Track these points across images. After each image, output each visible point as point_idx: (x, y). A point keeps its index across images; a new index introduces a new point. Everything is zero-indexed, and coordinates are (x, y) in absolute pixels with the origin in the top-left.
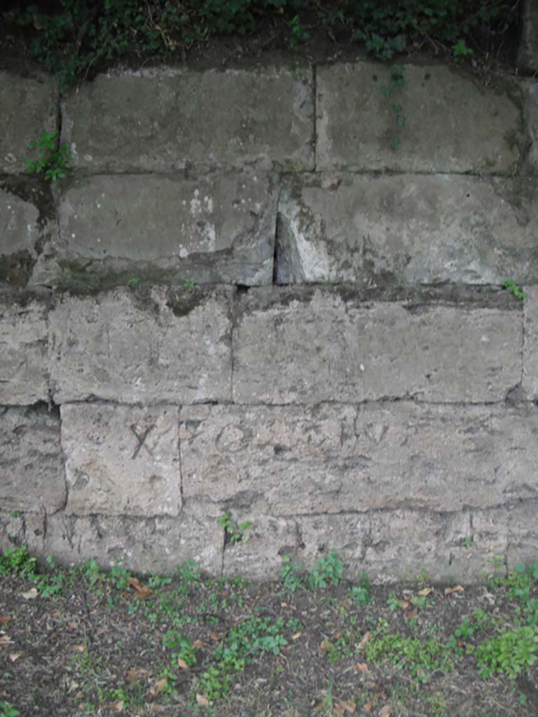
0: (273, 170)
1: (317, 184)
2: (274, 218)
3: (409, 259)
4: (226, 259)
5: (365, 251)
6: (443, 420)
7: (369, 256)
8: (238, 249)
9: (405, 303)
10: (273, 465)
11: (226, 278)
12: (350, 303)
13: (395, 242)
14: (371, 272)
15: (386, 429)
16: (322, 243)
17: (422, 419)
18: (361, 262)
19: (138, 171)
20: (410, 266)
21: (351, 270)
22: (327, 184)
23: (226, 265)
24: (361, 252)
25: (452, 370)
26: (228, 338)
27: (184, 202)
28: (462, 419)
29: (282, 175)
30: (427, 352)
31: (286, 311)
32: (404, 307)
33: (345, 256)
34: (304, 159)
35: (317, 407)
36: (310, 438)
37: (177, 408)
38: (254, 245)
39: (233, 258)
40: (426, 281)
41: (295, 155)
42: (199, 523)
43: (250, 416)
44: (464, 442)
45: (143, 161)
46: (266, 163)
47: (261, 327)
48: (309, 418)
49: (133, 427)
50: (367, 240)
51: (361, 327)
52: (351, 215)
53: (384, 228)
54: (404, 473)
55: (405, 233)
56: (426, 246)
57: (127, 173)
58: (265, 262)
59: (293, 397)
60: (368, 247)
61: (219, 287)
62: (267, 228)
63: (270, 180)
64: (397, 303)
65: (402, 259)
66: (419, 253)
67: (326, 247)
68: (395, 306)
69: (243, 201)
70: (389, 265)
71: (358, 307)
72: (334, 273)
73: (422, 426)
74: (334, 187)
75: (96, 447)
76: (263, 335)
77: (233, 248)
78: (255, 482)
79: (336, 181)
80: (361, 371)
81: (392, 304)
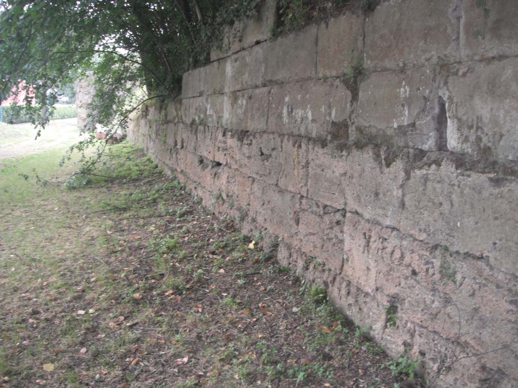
0: (438, 64)
1: (456, 74)
2: (436, 100)
3: (501, 136)
4: (412, 131)
5: (478, 128)
6: (498, 287)
7: (479, 133)
8: (417, 123)
9: (492, 175)
10: (411, 282)
11: (411, 144)
12: (459, 171)
13: (495, 122)
14: (479, 145)
15: (464, 278)
16: (456, 120)
17: (486, 279)
18: (474, 137)
19: (385, 69)
20: (502, 143)
21: (469, 144)
22: (460, 73)
23: (412, 134)
24: (475, 128)
25: (510, 243)
26: (402, 186)
27: (398, 90)
28: (510, 290)
29: (442, 67)
30: (498, 222)
31: (429, 172)
32: (491, 179)
33: (466, 132)
34: (454, 54)
35: (435, 247)
36: (427, 270)
37: (380, 227)
38: (425, 121)
39: (416, 130)
40: (510, 158)
41: (449, 51)
42: (378, 305)
43: (405, 243)
44: (508, 312)
45: (388, 64)
46: (435, 60)
47: (416, 181)
48: (428, 254)
49: (365, 234)
50: (479, 119)
51: (462, 192)
52: (472, 97)
53: (489, 108)
54: (468, 320)
55: (502, 111)
56: (513, 125)
57: (382, 71)
58: (430, 134)
59: (423, 236)
60: (480, 125)
61: (405, 150)
62: (432, 108)
63: (435, 70)
64: (485, 175)
65: (497, 136)
66: (508, 131)
67: (457, 124)
68: (484, 177)
69: (421, 88)
70: (489, 142)
71: (463, 175)
72: (460, 145)
73: (484, 285)
74: (464, 75)
75: (352, 241)
76: (417, 188)
77: (414, 123)
78: (402, 290)
79: (466, 70)
80: (458, 228)
81: (481, 174)
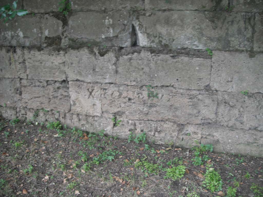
0: (131, 10)
1: (144, 15)
2: (131, 26)
3: (174, 40)
4: (116, 39)
5: (159, 37)
6: (182, 94)
7: (160, 39)
8: (119, 36)
9: (171, 55)
10: (128, 104)
11: (116, 45)
12: (153, 54)
13: (169, 34)
14: (161, 44)
15: (163, 95)
16: (146, 34)
17: (175, 93)
18: (158, 41)
19: (91, 11)
20: (174, 42)
21: (155, 43)
22: (147, 14)
23: (116, 41)
24: (158, 37)
25: (185, 78)
26: (115, 64)
27: (104, 21)
28: (188, 95)
29: (134, 11)
30: (178, 72)
31: (133, 56)
32: (171, 56)
33: (153, 39)
34: (141, 6)
35: (142, 87)
36: (139, 97)
37: (101, 84)
38: (125, 34)
39: (118, 38)
40: (179, 48)
41: (138, 5)
42: (106, 119)
43: (121, 88)
44: (188, 102)
45: (92, 8)
46: (129, 8)
47: (125, 61)
48: (139, 90)
49: (88, 89)
50: (160, 33)
51: (156, 63)
52: (155, 25)
53: (165, 29)
54: (168, 110)
55: (173, 31)
56: (179, 36)
57: (87, 11)
58: (128, 40)
59: (134, 83)
60: (160, 36)
61: (113, 48)
62: (129, 29)
63: (130, 13)
64: (168, 55)
65: (171, 40)
66: (177, 38)
67: (147, 35)
68: (168, 56)
69: (121, 20)
70: (167, 42)
71: (155, 56)
72: (149, 44)
73: (175, 96)
74: (150, 16)
75: (78, 94)
76: (126, 64)
77: (118, 36)
78: (122, 108)
79: (150, 14)
80: (156, 77)
81: (166, 55)
